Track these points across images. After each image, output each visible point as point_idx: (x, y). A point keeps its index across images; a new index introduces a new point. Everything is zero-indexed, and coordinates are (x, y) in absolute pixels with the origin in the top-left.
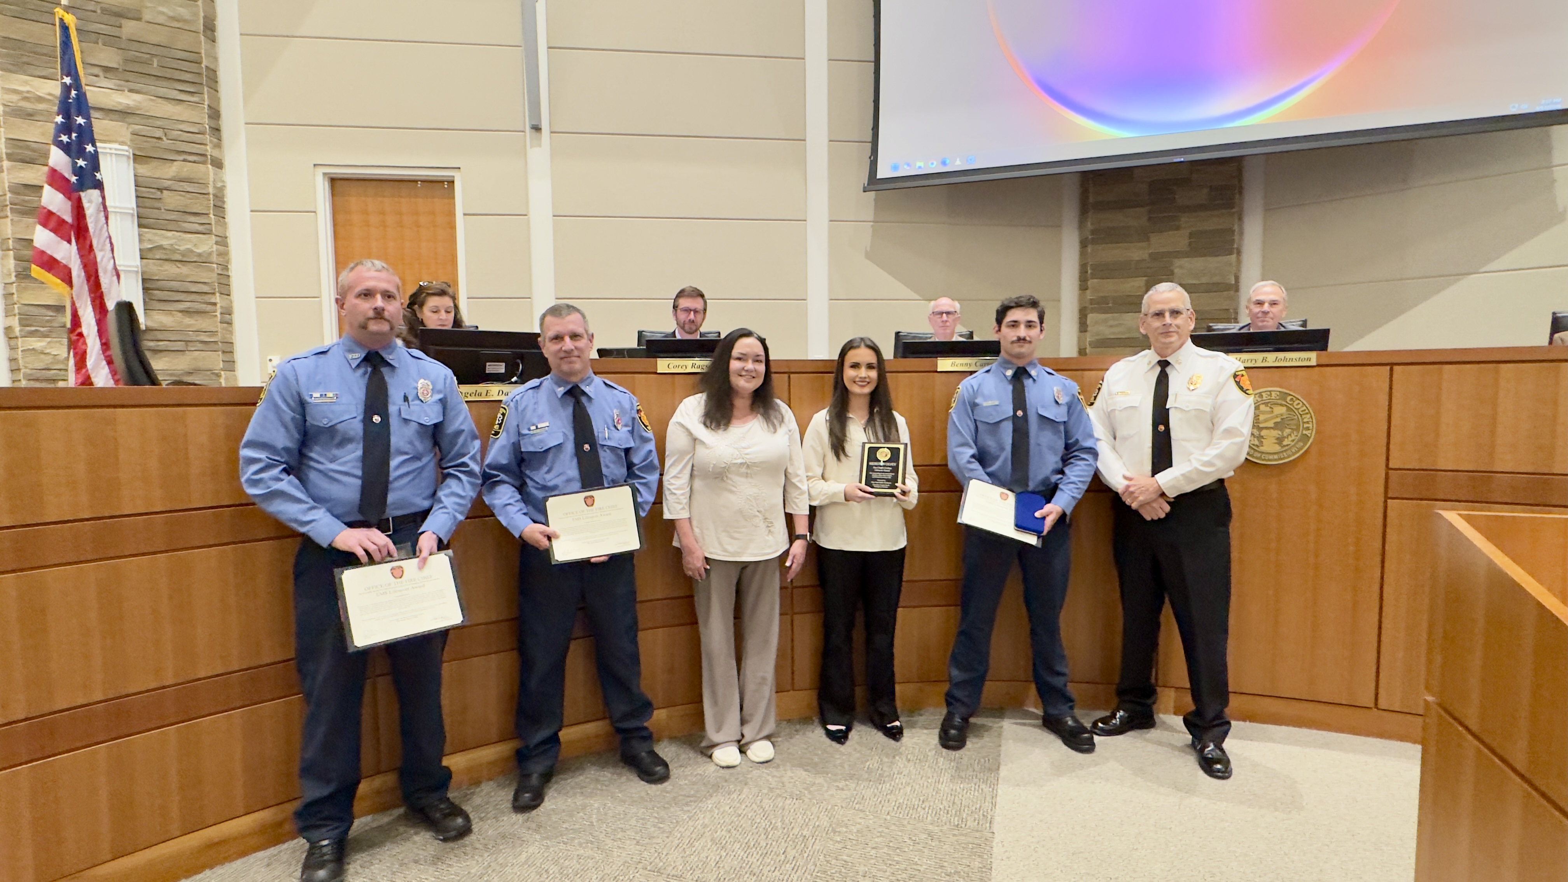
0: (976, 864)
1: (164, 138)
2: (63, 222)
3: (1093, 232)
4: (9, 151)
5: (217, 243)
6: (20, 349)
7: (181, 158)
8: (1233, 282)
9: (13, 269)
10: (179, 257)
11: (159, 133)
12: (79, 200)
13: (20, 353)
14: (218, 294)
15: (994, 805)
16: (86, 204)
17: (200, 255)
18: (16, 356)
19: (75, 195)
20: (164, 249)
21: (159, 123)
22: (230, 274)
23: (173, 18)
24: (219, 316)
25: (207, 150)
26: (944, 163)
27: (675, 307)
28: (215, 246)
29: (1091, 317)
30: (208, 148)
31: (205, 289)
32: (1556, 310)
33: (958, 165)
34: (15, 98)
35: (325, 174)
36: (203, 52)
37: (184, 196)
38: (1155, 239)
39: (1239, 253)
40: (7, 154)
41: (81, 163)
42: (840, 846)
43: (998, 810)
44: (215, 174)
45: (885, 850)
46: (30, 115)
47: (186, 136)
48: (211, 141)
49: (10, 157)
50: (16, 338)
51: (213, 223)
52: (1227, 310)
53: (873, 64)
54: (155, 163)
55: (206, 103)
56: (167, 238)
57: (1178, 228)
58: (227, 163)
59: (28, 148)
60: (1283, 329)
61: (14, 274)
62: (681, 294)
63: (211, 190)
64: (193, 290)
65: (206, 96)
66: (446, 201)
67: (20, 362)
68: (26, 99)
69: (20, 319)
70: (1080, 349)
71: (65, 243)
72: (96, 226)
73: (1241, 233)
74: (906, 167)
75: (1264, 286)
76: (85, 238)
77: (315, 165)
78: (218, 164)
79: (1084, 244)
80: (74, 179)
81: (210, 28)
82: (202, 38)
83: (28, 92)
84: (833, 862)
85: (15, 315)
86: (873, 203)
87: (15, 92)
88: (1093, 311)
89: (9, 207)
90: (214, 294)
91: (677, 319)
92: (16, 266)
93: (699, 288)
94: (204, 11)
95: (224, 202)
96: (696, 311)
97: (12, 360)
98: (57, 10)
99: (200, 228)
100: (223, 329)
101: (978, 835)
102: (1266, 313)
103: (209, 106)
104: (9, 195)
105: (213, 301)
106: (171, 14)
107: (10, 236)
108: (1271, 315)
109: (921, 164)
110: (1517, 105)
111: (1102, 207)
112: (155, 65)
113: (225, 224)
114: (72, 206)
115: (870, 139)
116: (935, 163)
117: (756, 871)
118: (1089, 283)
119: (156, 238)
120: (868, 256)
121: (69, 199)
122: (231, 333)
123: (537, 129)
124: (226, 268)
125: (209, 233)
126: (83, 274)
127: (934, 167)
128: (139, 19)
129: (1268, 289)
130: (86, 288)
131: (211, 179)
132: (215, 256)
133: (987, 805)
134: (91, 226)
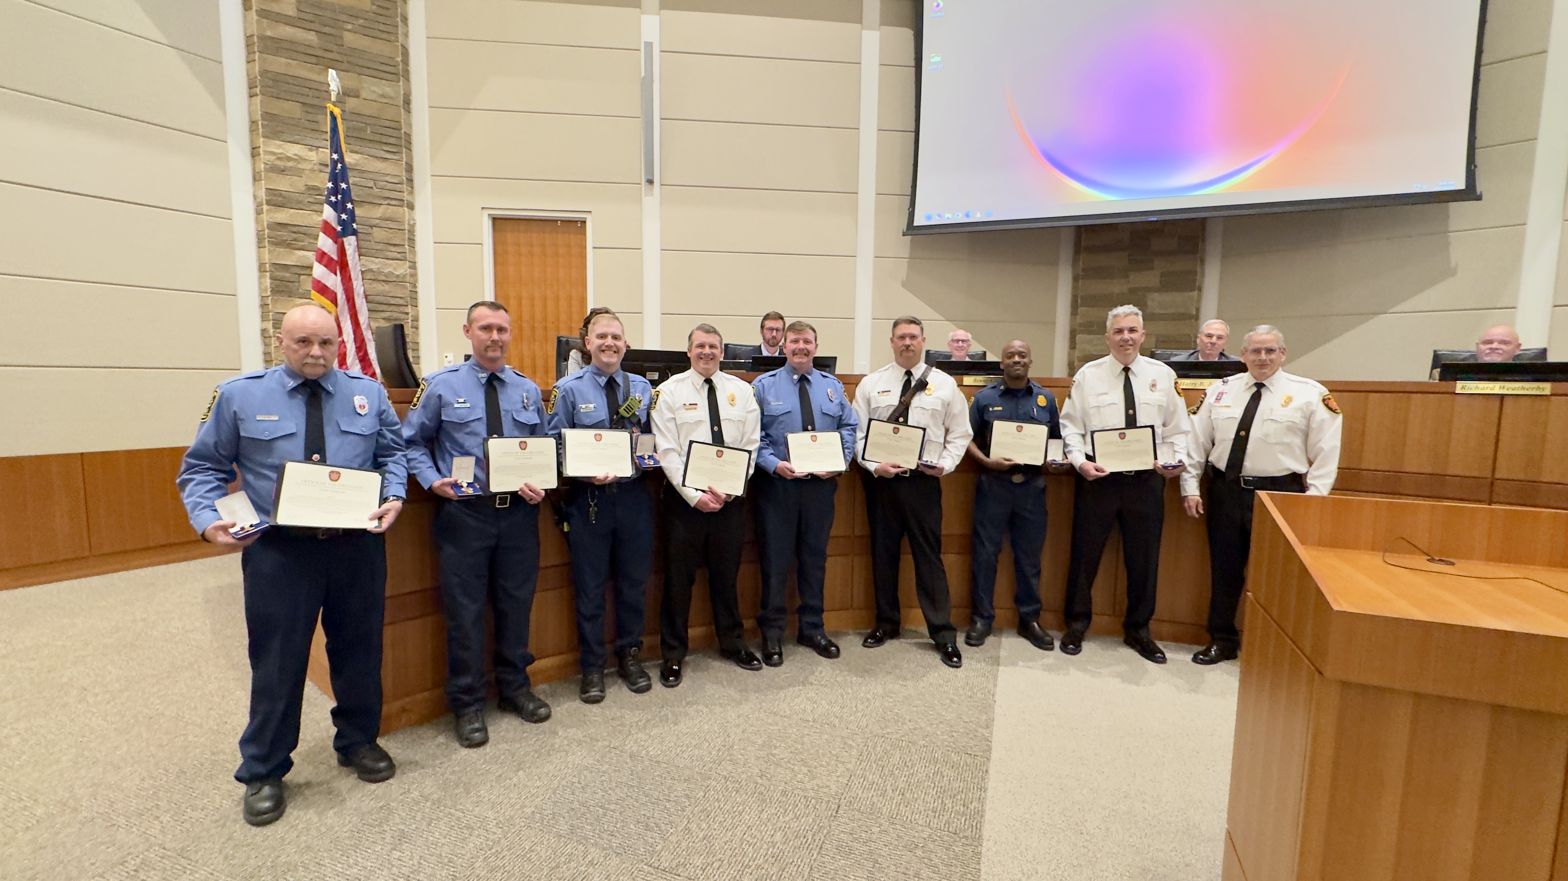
0: (984, 717)
1: (374, 188)
2: (332, 259)
3: (1083, 270)
4: (268, 198)
5: (410, 267)
6: (273, 346)
7: (386, 203)
8: (1194, 313)
9: (269, 286)
10: (384, 278)
11: (371, 184)
12: (343, 242)
13: (273, 348)
14: (410, 306)
15: (995, 686)
16: (347, 247)
17: (398, 276)
18: (269, 351)
19: (339, 240)
20: (374, 272)
21: (371, 176)
22: (418, 290)
23: (383, 96)
24: (410, 322)
25: (404, 196)
26: (967, 216)
27: (762, 327)
28: (408, 269)
29: (1079, 337)
30: (405, 194)
31: (401, 302)
32: (1436, 349)
33: (978, 217)
34: (272, 158)
35: (489, 215)
36: (402, 121)
37: (387, 231)
38: (1132, 276)
39: (1200, 289)
40: (266, 200)
41: (344, 216)
42: (892, 705)
43: (998, 689)
44: (409, 214)
45: (923, 708)
46: (283, 171)
47: (389, 186)
48: (407, 189)
49: (268, 203)
50: (270, 337)
51: (407, 251)
52: (1189, 335)
53: (914, 133)
54: (368, 206)
55: (404, 160)
56: (374, 263)
57: (1152, 269)
58: (417, 205)
59: (281, 195)
60: (1224, 360)
61: (269, 290)
62: (767, 317)
63: (407, 227)
64: (392, 303)
65: (404, 155)
66: (580, 236)
67: (273, 355)
68: (279, 159)
69: (273, 324)
70: (1069, 362)
71: (333, 274)
72: (353, 262)
73: (1203, 275)
74: (937, 217)
75: (1215, 323)
76: (346, 271)
77: (483, 208)
78: (411, 207)
79: (1076, 279)
80: (339, 228)
81: (407, 102)
82: (402, 110)
83: (281, 154)
84: (889, 713)
85: (270, 320)
86: (909, 244)
87: (273, 153)
88: (1081, 332)
89: (267, 240)
90: (407, 306)
91: (764, 337)
92: (271, 283)
93: (779, 312)
94: (404, 90)
95: (414, 235)
96: (777, 330)
97: (267, 354)
98: (328, 105)
99: (399, 256)
100: (413, 332)
101: (984, 702)
102: (1213, 344)
103: (406, 163)
104: (267, 231)
105: (406, 311)
106: (380, 92)
107: (267, 261)
108: (1216, 346)
109: (949, 215)
110: (1419, 185)
111: (1091, 250)
112: (369, 132)
113: (415, 252)
114: (338, 249)
115: (909, 193)
116: (960, 215)
117: (838, 715)
118: (1079, 310)
119: (368, 263)
120: (905, 285)
121: (336, 242)
122: (418, 335)
123: (650, 182)
124: (415, 286)
125: (405, 260)
126: (344, 297)
127: (960, 218)
128: (358, 97)
129: (1216, 326)
130: (347, 307)
131: (407, 219)
132: (408, 277)
133: (991, 686)
134: (350, 263)
